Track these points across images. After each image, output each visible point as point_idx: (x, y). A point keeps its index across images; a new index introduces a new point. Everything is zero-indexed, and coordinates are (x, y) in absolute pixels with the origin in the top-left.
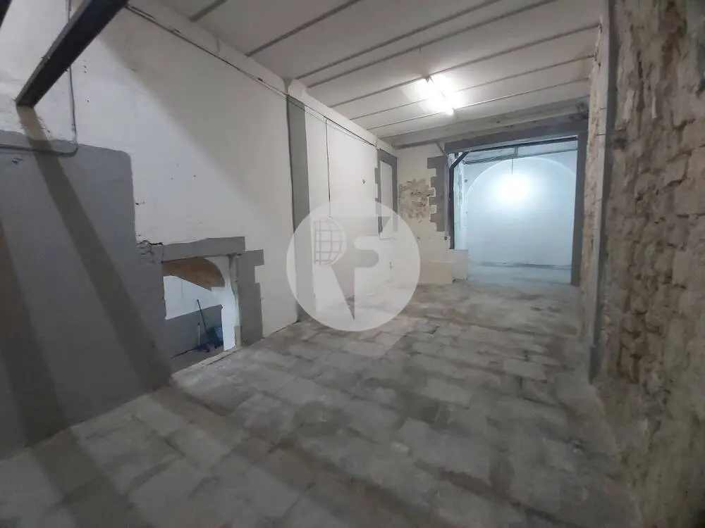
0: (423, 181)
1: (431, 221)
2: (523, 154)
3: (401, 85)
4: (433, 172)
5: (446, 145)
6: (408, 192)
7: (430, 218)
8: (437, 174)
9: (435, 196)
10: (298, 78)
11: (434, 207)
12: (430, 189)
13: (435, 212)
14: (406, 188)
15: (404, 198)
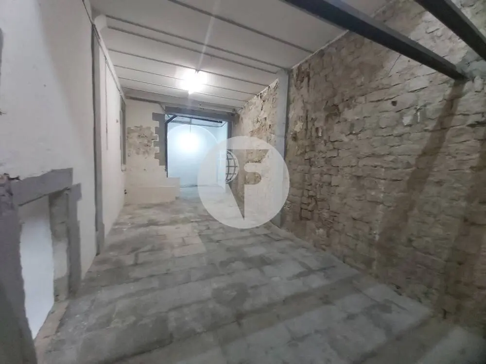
0: (149, 128)
1: (155, 158)
2: (194, 123)
3: (178, 65)
4: (157, 124)
5: (166, 107)
6: (136, 134)
7: (154, 156)
8: (160, 125)
9: (158, 140)
10: (107, 16)
11: (157, 148)
12: (155, 135)
13: (158, 152)
14: (133, 131)
15: (131, 138)
